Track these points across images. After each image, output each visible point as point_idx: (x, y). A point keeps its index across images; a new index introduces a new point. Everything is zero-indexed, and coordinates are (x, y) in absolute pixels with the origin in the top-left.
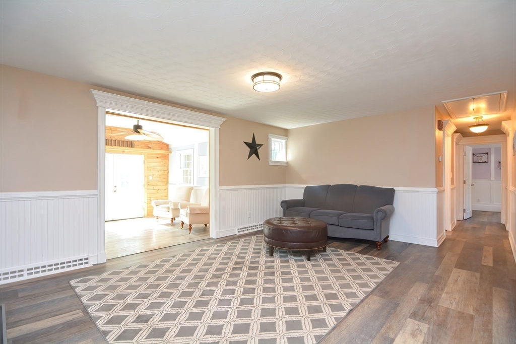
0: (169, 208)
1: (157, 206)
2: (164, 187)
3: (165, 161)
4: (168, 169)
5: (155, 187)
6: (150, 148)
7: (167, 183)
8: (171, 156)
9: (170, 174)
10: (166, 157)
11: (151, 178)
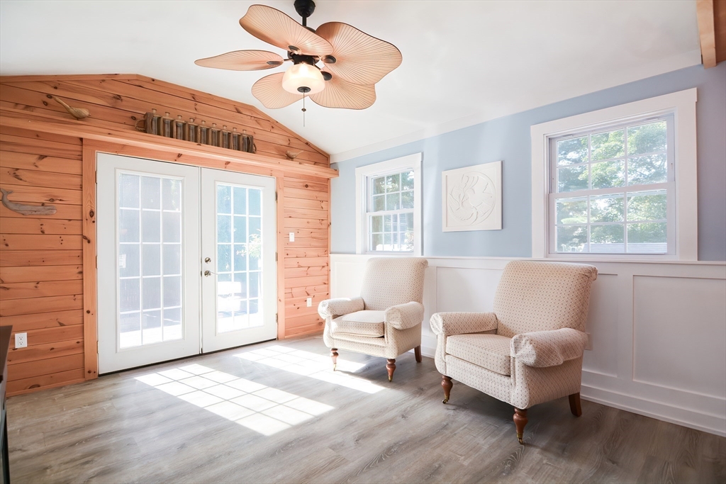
0: (383, 326)
1: (335, 317)
2: (321, 261)
3: (322, 195)
4: (328, 216)
5: (303, 262)
6: (290, 158)
7: (326, 250)
8: (336, 183)
9: (333, 229)
10: (323, 186)
11: (292, 238)
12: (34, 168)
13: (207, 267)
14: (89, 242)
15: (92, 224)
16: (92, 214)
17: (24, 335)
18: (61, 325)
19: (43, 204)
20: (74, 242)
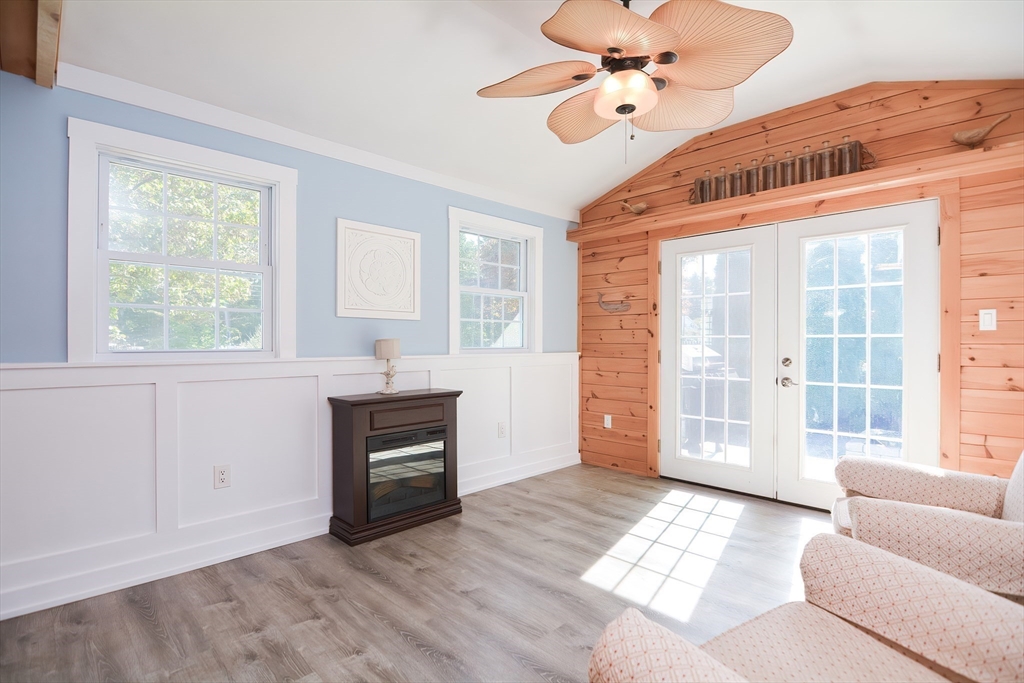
11: (989, 320)
12: (617, 270)
13: (786, 372)
14: (652, 336)
15: (654, 317)
16: (655, 307)
17: (610, 417)
18: (633, 415)
19: (622, 302)
20: (641, 335)
